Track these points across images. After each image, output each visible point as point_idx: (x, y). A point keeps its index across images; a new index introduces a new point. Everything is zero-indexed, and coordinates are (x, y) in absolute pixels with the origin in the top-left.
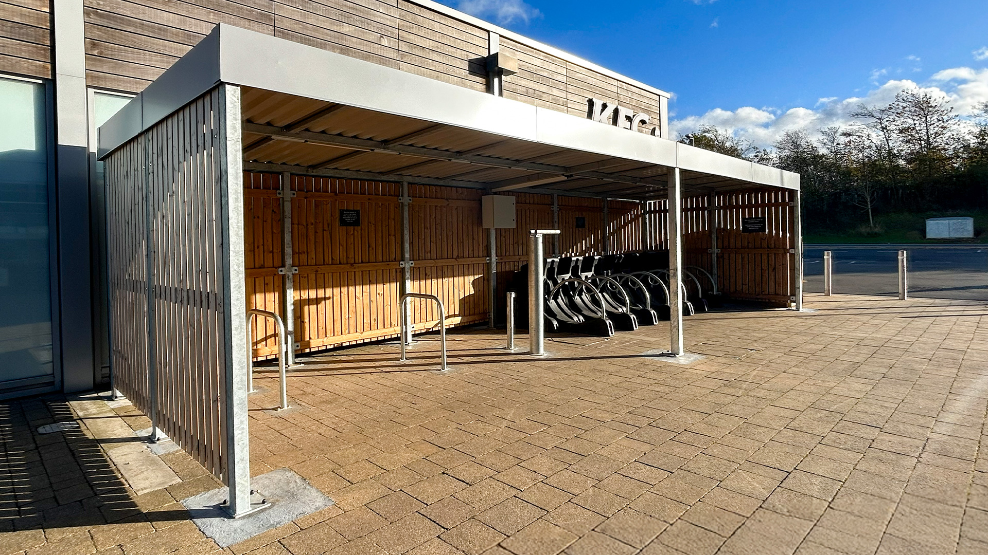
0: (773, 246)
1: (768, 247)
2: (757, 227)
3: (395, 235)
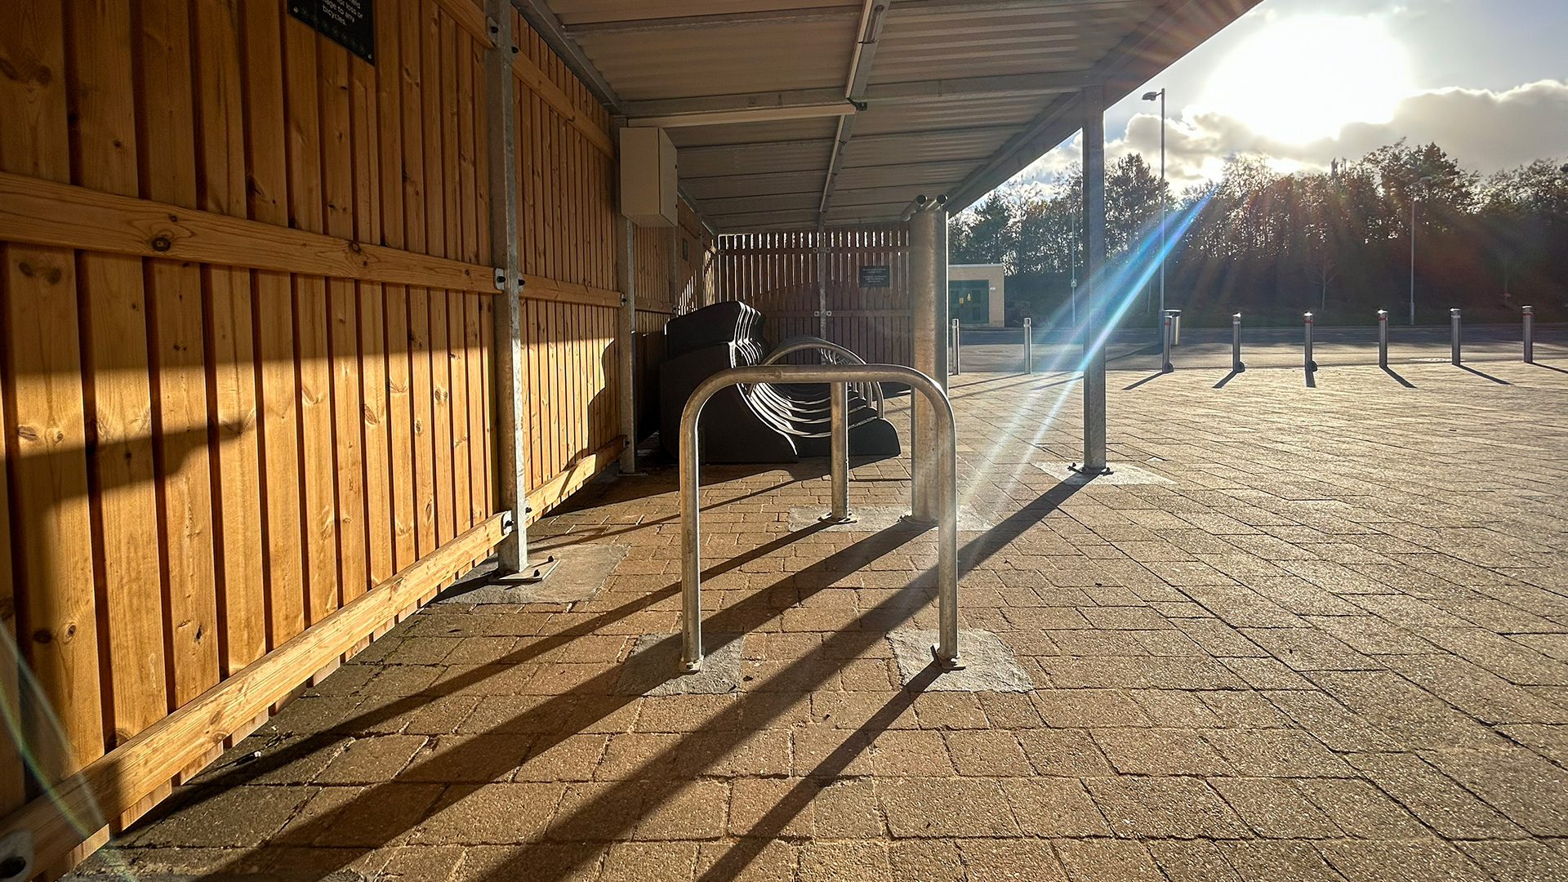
0: (898, 306)
1: (892, 308)
2: (879, 279)
3: (474, 164)
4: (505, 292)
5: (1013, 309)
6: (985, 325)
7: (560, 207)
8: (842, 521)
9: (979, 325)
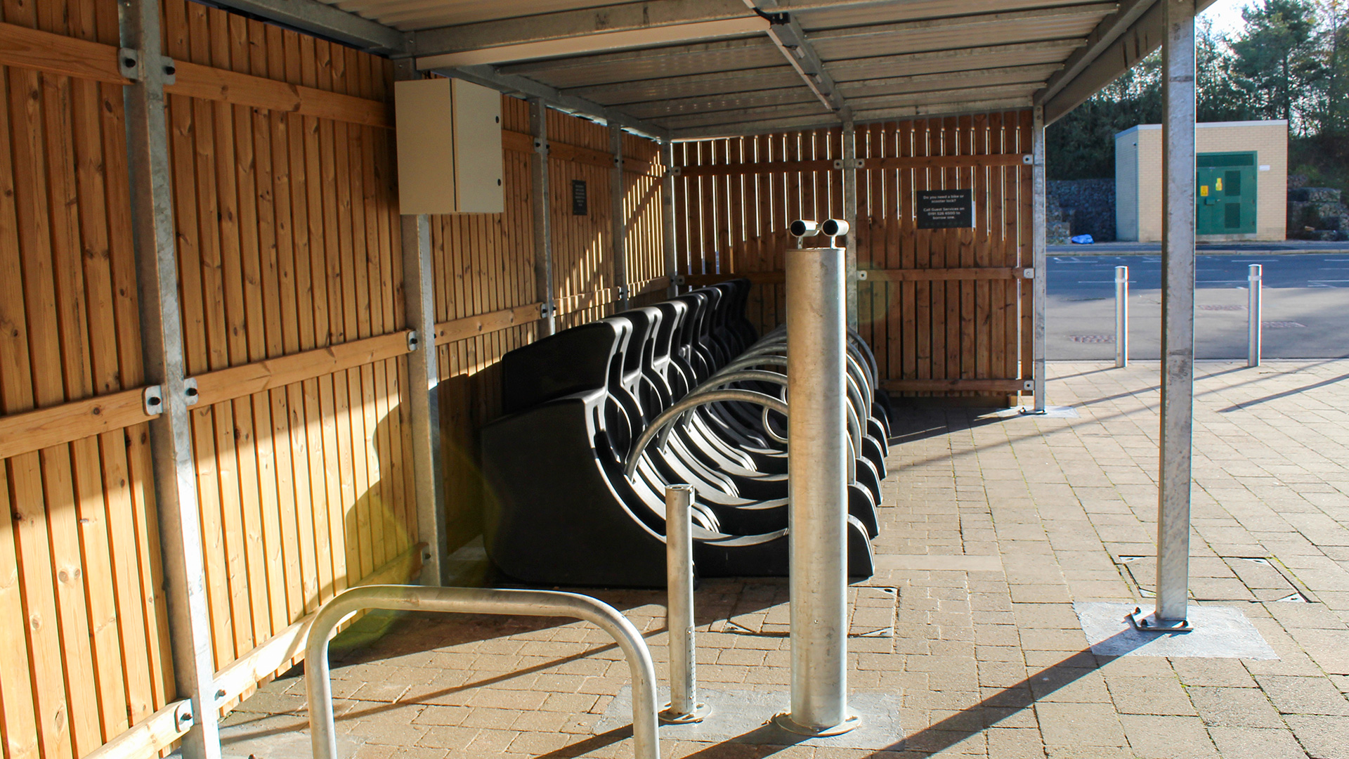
0: (986, 261)
1: (976, 266)
3: (109, 255)
4: (163, 416)
5: (1307, 204)
6: (1249, 236)
7: (276, 246)
8: (680, 719)
9: (1236, 237)
